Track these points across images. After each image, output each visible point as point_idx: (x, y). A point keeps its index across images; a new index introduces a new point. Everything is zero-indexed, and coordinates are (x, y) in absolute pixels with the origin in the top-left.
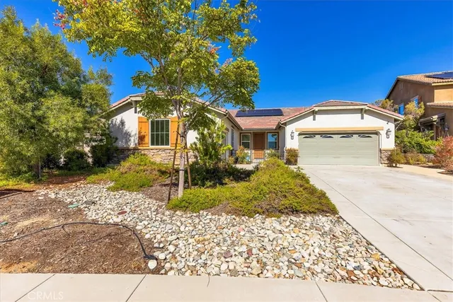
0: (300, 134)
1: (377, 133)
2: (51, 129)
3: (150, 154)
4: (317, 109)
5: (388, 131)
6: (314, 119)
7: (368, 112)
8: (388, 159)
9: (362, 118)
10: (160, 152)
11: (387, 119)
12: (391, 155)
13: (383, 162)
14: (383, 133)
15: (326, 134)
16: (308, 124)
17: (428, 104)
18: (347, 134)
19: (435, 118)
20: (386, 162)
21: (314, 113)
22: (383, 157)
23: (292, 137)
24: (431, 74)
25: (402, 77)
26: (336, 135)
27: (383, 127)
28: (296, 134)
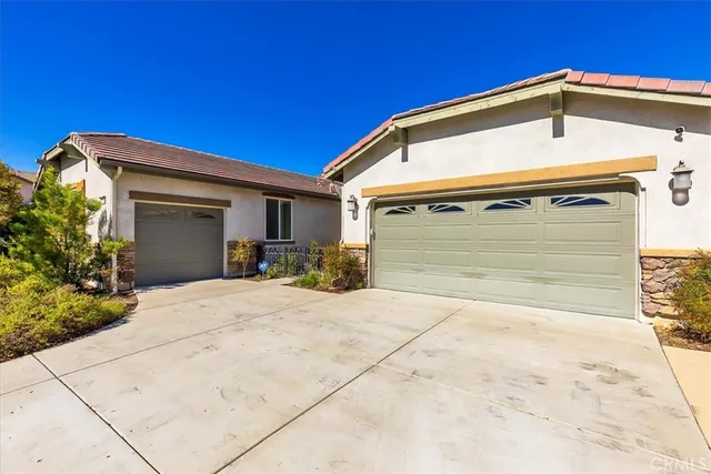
0: (373, 205)
1: (631, 187)
6: (405, 159)
13: (652, 308)
14: (655, 183)
15: (444, 201)
16: (389, 174)
18: (508, 196)
20: (669, 310)
22: (655, 285)
23: (355, 215)
26: (474, 203)
27: (654, 159)
28: (363, 203)
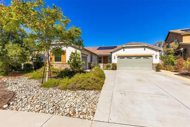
0: (118, 57)
1: (151, 56)
2: (9, 56)
3: (54, 65)
4: (124, 46)
5: (156, 55)
6: (124, 51)
7: (147, 47)
8: (156, 68)
9: (145, 50)
10: (58, 64)
11: (156, 50)
12: (157, 66)
13: (154, 69)
14: (154, 56)
15: (129, 57)
16: (121, 52)
17: (180, 43)
18: (138, 57)
19: (182, 49)
20: (155, 69)
21: (124, 48)
22: (154, 67)
23: (115, 58)
24: (184, 29)
25: (171, 31)
26: (134, 57)
27: (154, 54)
28: (116, 57)
